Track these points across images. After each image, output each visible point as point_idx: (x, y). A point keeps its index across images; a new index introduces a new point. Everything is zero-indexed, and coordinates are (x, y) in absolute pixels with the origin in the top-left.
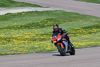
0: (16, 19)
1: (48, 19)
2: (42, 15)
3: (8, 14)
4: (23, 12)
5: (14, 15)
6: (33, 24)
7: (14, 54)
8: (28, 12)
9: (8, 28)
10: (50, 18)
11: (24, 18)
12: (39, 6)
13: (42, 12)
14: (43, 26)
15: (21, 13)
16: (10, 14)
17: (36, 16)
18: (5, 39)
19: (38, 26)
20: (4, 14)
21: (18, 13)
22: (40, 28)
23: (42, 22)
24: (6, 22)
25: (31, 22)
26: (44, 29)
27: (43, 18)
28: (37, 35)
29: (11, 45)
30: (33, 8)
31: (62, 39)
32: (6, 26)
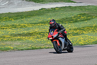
0: (50, 14)
1: (81, 14)
2: (75, 10)
3: (42, 9)
4: (57, 7)
5: (48, 11)
6: (67, 19)
7: (48, 48)
8: (62, 7)
9: (42, 23)
10: (83, 13)
11: (58, 13)
12: (72, 2)
13: (75, 7)
14: (76, 21)
15: (54, 9)
16: (45, 9)
17: (69, 11)
18: (40, 34)
19: (72, 20)
20: (38, 9)
21: (52, 8)
22: (74, 23)
23: (75, 17)
24: (40, 17)
25: (64, 17)
26: (77, 24)
27: (76, 13)
28: (70, 29)
29: (45, 40)
30: (66, 3)
31: (58, 35)
32: (40, 21)
